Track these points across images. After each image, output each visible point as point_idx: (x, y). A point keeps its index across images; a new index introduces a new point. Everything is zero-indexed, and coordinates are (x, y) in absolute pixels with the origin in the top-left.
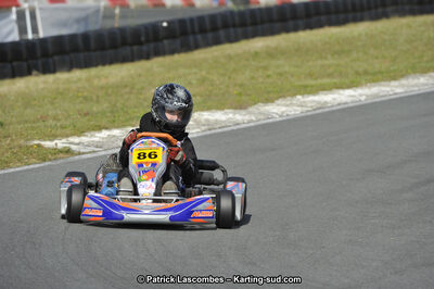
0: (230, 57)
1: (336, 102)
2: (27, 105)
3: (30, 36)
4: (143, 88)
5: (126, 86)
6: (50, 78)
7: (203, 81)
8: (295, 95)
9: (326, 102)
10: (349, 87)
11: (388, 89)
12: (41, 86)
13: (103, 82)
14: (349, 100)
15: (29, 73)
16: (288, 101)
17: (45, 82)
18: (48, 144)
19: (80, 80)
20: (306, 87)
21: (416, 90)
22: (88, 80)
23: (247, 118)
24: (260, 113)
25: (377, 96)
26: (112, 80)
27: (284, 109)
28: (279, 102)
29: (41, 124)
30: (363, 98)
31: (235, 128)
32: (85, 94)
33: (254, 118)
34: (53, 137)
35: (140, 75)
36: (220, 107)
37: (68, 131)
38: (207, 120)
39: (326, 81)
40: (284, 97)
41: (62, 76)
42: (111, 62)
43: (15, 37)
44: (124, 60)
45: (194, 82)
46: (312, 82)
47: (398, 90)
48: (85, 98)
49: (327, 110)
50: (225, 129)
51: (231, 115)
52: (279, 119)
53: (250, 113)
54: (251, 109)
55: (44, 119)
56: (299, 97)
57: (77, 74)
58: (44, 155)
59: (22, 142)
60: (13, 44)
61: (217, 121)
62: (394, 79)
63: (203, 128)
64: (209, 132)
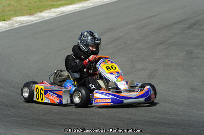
1: (68, 11)
7: (9, 5)
8: (50, 8)
9: (64, 11)
10: (70, 4)
11: (86, 4)
14: (72, 9)
16: (49, 11)
20: (53, 5)
23: (35, 19)
24: (40, 17)
25: (83, 7)
27: (48, 14)
28: (45, 11)
30: (78, 8)
31: (32, 23)
33: (38, 19)
36: (23, 15)
40: (47, 9)
45: (6, 5)
46: (55, 3)
47: (90, 4)
49: (65, 14)
50: (28, 24)
51: (28, 18)
52: (48, 19)
53: (36, 17)
54: (36, 15)
56: (53, 9)
61: (24, 21)
63: (19, 24)
64: (21, 25)
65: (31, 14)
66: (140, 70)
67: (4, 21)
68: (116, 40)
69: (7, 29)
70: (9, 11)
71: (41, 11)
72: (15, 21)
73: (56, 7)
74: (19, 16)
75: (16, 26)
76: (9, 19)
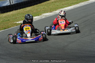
0: (48, 3)
2: (13, 16)
3: (12, 4)
4: (33, 11)
5: (30, 11)
6: (17, 11)
7: (44, 8)
8: (60, 9)
10: (70, 6)
11: (77, 6)
12: (15, 12)
13: (26, 10)
14: (70, 8)
15: (13, 11)
17: (16, 12)
18: (17, 22)
19: (22, 11)
20: (62, 7)
21: (82, 5)
22: (23, 10)
23: (52, 14)
24: (55, 13)
25: (75, 7)
26: (28, 10)
28: (57, 10)
29: (16, 19)
30: (72, 8)
32: (23, 13)
33: (53, 14)
34: (18, 21)
35: (32, 9)
36: (47, 12)
37: (21, 20)
38: (45, 15)
39: (66, 5)
41: (19, 10)
42: (27, 7)
43: (9, 4)
44: (29, 6)
45: (42, 8)
46: (63, 6)
47: (79, 6)
48: (23, 14)
51: (49, 14)
54: (53, 12)
55: (16, 18)
56: (61, 9)
57: (21, 10)
58: (17, 25)
59: (13, 23)
60: (9, 6)
61: (47, 15)
62: (78, 4)
64: (46, 17)
65: (51, 12)
66: (93, 34)
67: (39, 15)
68: (86, 21)
69: (39, 19)
70: (42, 11)
71: (55, 10)
72: (43, 15)
73: (63, 8)
74: (45, 13)
75: (43, 17)
76: (41, 15)
